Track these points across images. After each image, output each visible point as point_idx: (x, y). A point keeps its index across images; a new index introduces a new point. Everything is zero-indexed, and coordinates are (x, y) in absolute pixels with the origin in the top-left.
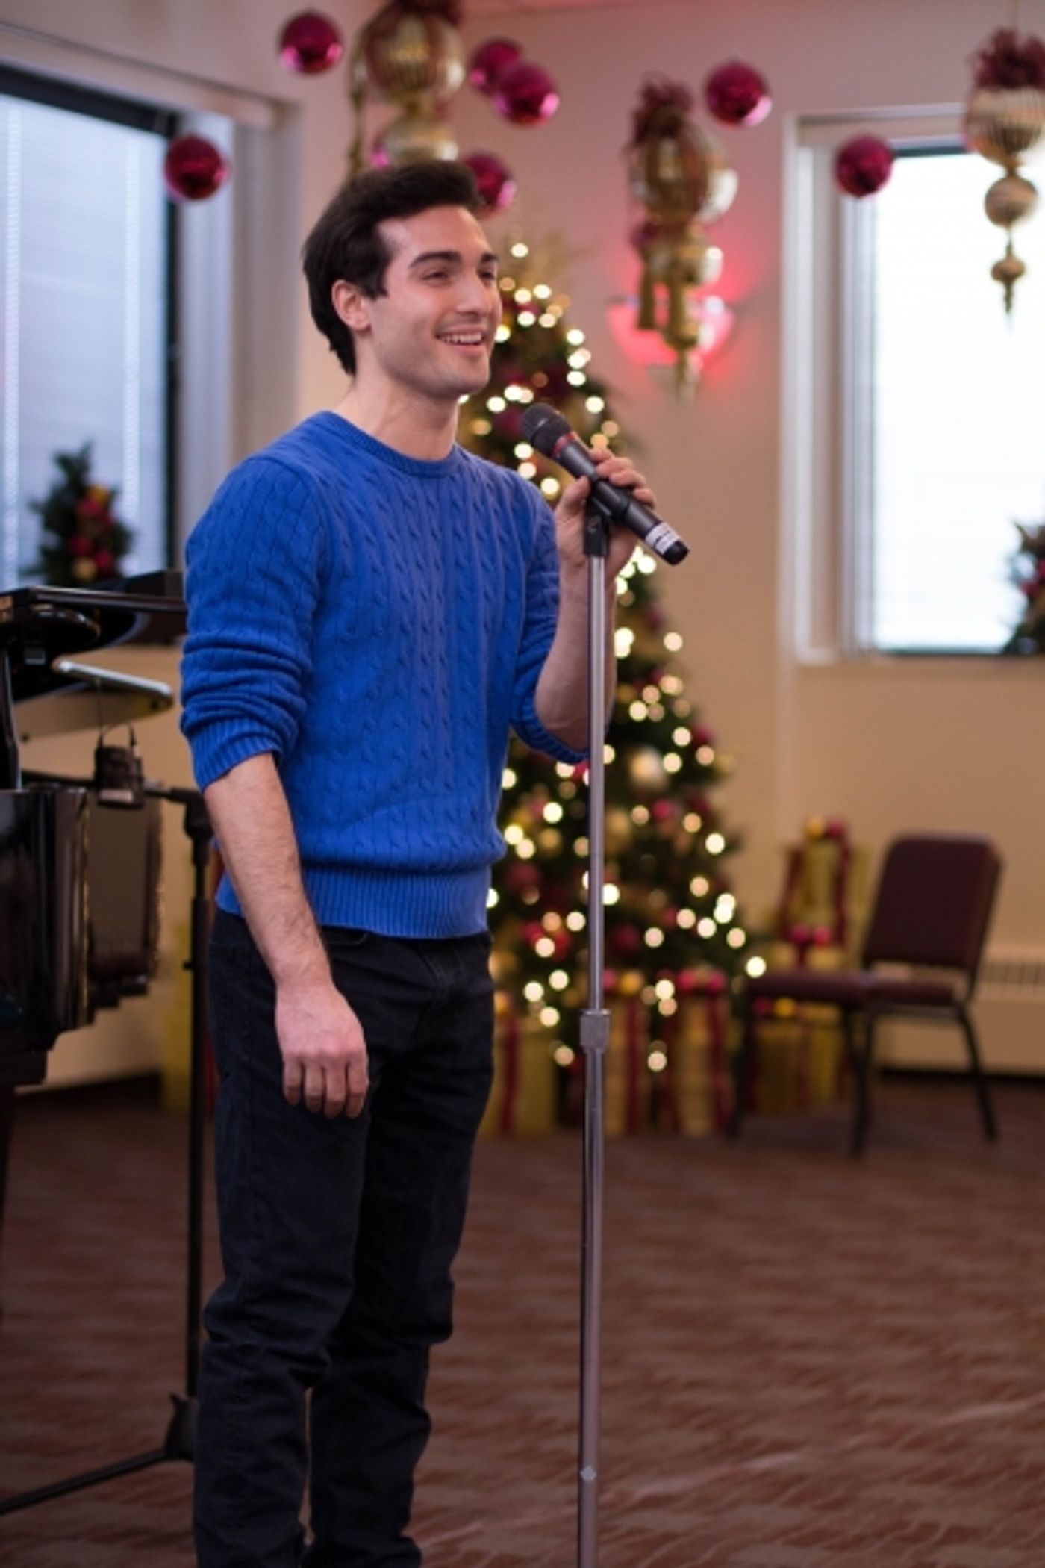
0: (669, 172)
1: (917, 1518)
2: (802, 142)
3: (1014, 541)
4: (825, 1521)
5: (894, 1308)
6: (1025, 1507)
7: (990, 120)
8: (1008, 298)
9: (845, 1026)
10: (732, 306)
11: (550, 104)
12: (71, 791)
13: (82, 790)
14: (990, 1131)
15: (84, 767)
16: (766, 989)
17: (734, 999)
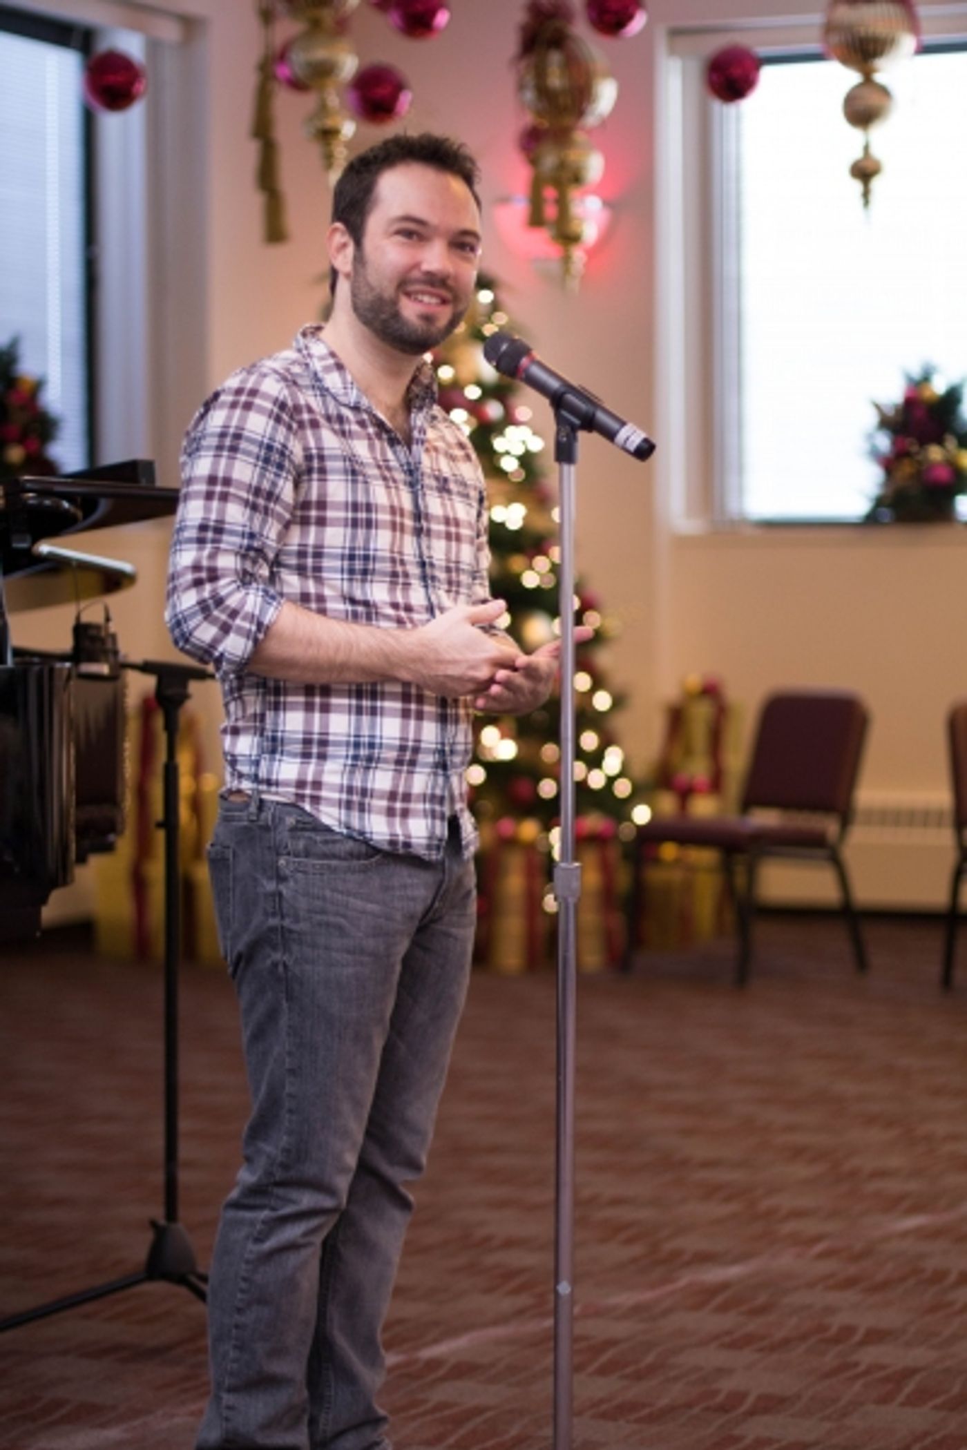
0: (556, 80)
1: (836, 1322)
2: (672, 51)
3: (872, 419)
4: (754, 1325)
5: (790, 1128)
6: (933, 1309)
7: (848, 29)
8: (866, 194)
9: (727, 868)
10: (610, 204)
11: (442, 18)
12: (58, 665)
13: (68, 665)
14: (861, 963)
15: (63, 642)
16: (650, 836)
17: (625, 844)
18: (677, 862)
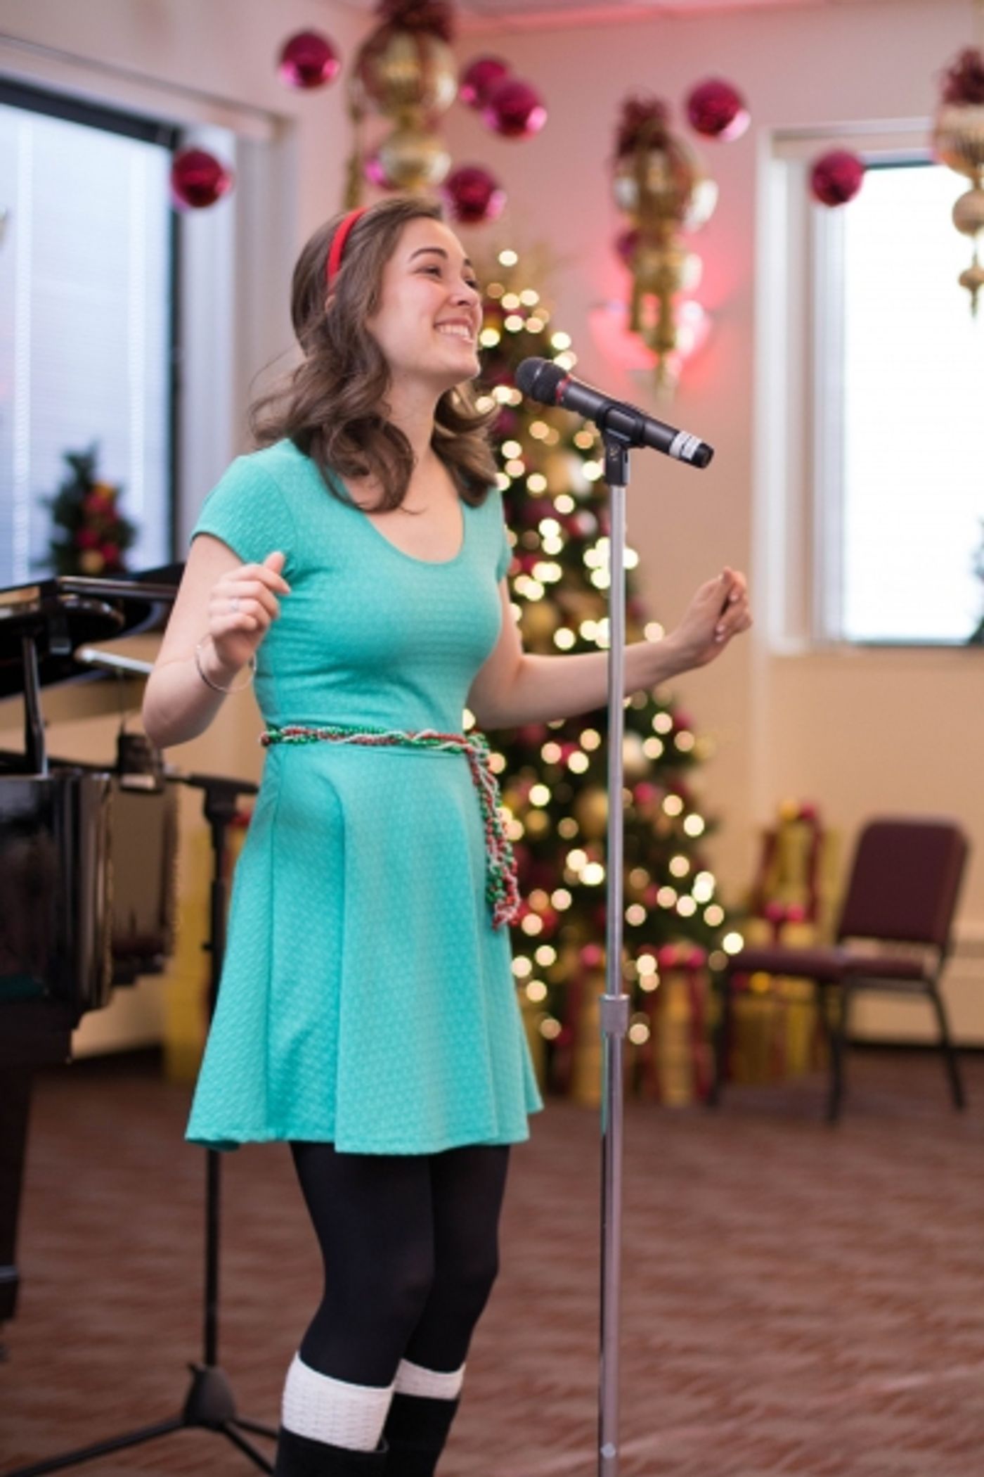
0: (658, 182)
2: (777, 155)
5: (876, 1275)
7: (957, 134)
8: (974, 304)
9: (820, 1000)
10: (712, 313)
11: (537, 119)
12: (96, 777)
13: (106, 777)
14: (959, 1100)
15: (107, 754)
16: (741, 966)
17: (714, 974)
18: (769, 994)
